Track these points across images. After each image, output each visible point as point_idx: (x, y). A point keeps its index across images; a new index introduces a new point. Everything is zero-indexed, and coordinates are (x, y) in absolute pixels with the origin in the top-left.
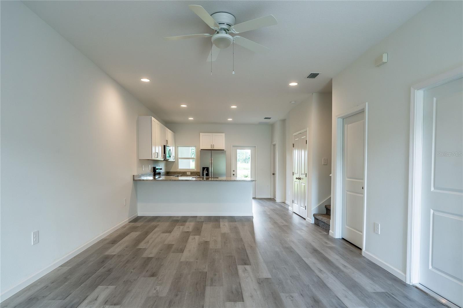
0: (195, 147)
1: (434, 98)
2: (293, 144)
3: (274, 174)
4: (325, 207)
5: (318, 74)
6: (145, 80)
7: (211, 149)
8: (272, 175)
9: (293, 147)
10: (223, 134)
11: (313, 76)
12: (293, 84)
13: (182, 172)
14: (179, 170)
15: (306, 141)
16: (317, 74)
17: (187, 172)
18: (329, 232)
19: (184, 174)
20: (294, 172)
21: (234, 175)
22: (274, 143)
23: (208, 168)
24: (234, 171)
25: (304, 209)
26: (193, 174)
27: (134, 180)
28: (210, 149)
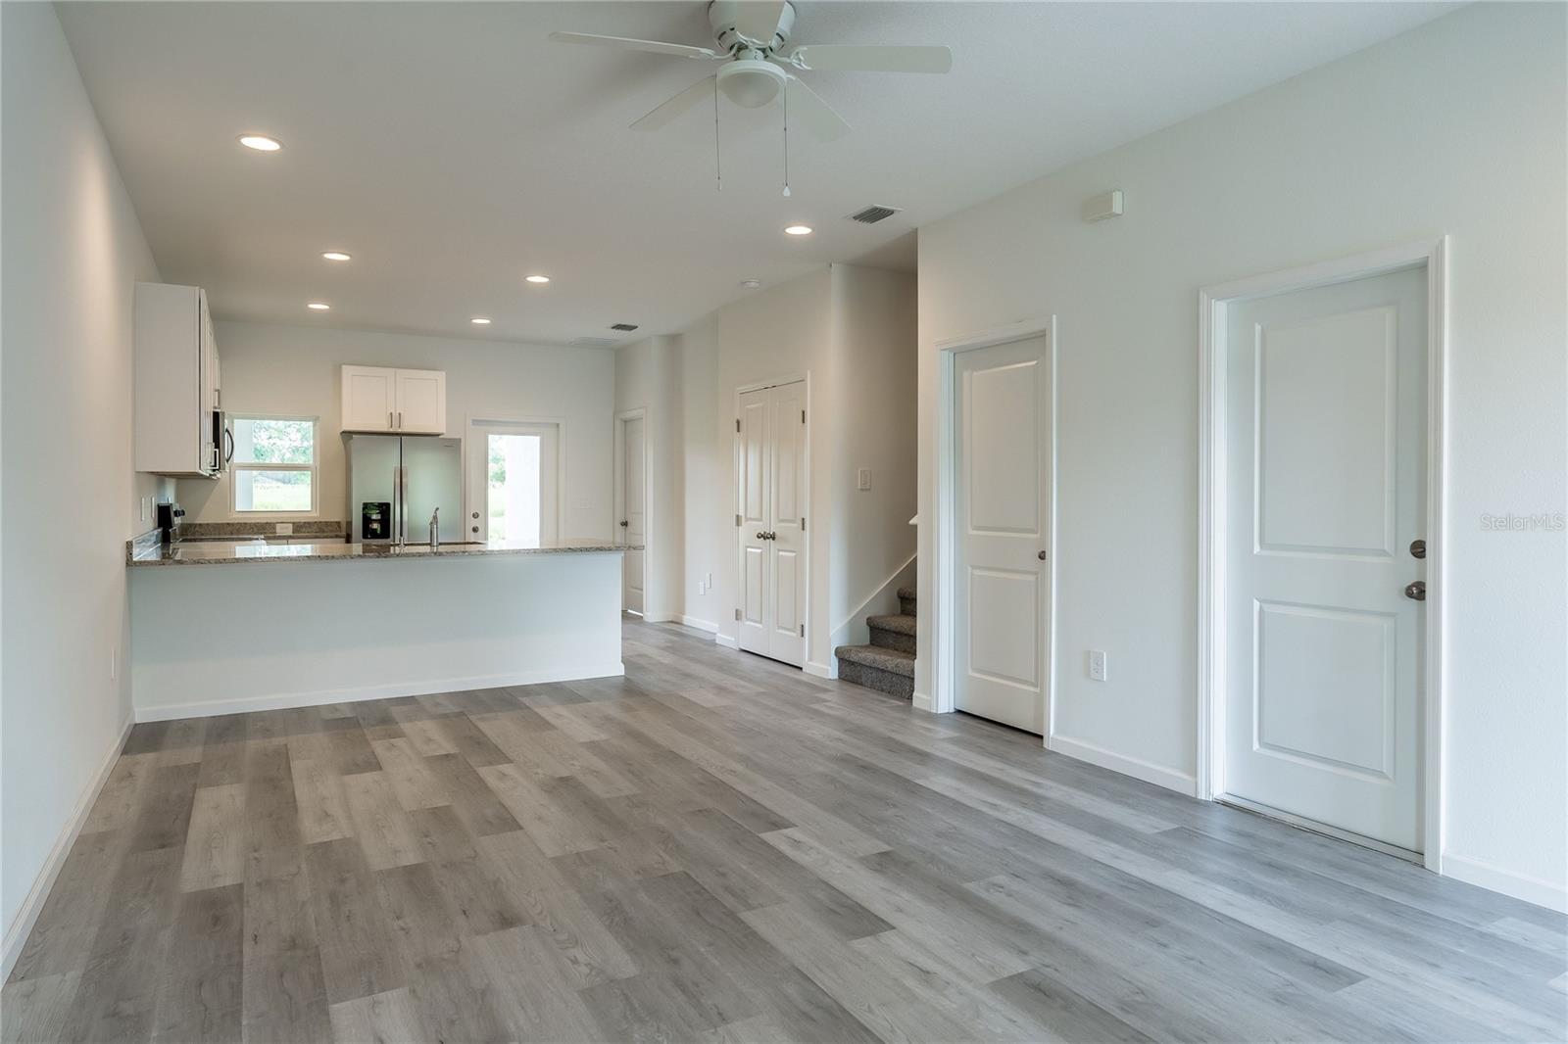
0: (316, 420)
1: (1257, 324)
2: (738, 422)
3: (625, 524)
4: (868, 624)
5: (892, 212)
6: (261, 143)
7: (391, 430)
8: (620, 529)
9: (738, 431)
10: (441, 377)
11: (875, 215)
12: (799, 230)
13: (255, 524)
14: (240, 516)
15: (803, 412)
16: (889, 211)
17: (278, 526)
18: (910, 698)
19: (265, 529)
20: (742, 513)
21: (475, 530)
22: (629, 415)
23: (388, 505)
24: (476, 516)
25: (796, 634)
26: (303, 530)
27: (130, 563)
28: (385, 428)
